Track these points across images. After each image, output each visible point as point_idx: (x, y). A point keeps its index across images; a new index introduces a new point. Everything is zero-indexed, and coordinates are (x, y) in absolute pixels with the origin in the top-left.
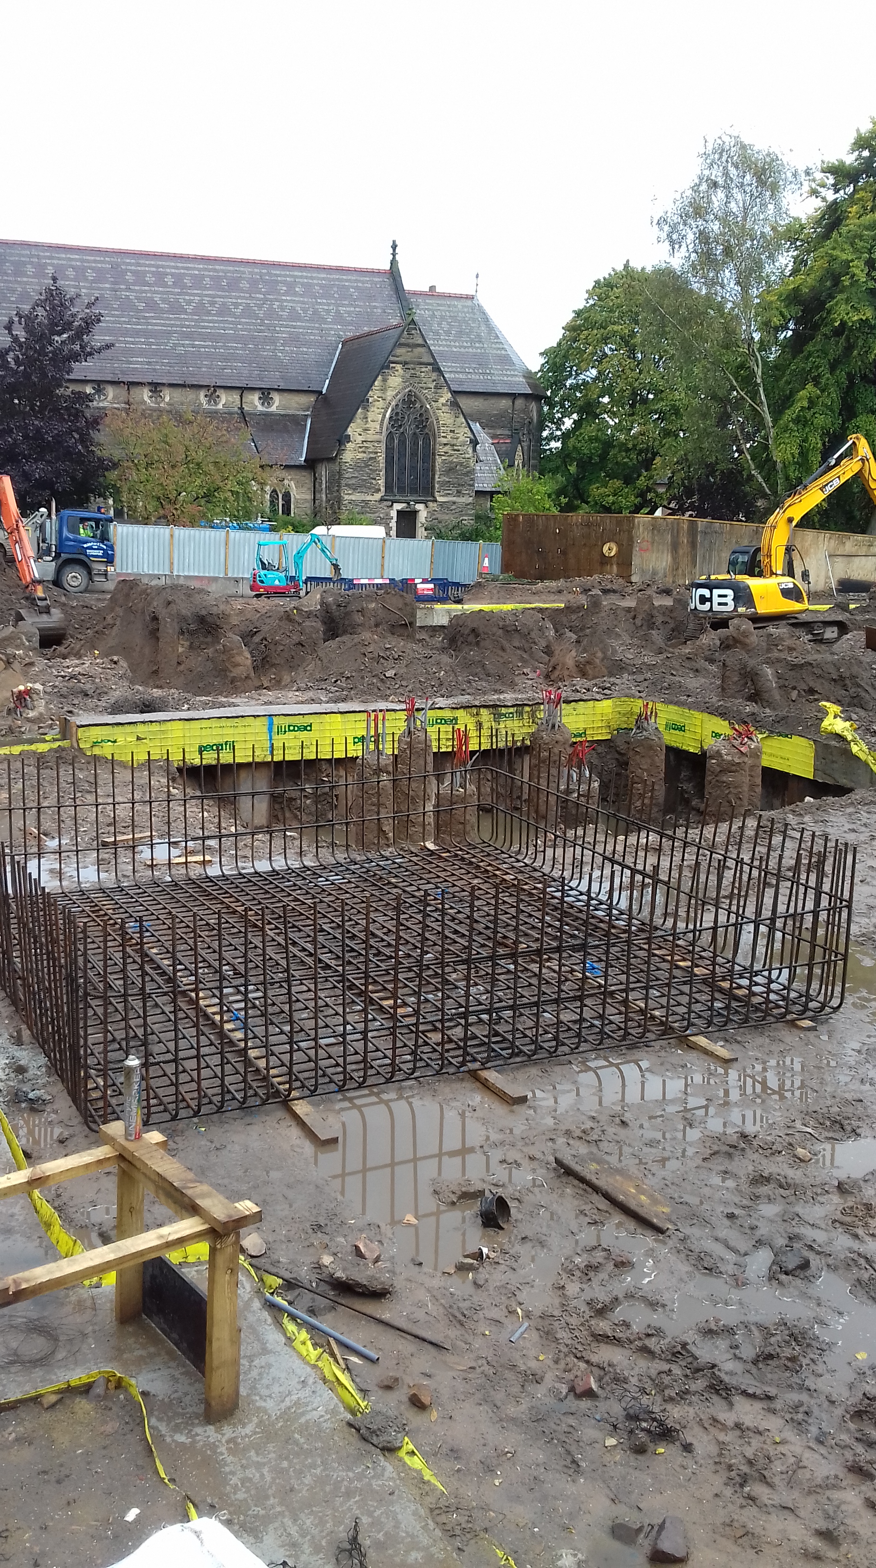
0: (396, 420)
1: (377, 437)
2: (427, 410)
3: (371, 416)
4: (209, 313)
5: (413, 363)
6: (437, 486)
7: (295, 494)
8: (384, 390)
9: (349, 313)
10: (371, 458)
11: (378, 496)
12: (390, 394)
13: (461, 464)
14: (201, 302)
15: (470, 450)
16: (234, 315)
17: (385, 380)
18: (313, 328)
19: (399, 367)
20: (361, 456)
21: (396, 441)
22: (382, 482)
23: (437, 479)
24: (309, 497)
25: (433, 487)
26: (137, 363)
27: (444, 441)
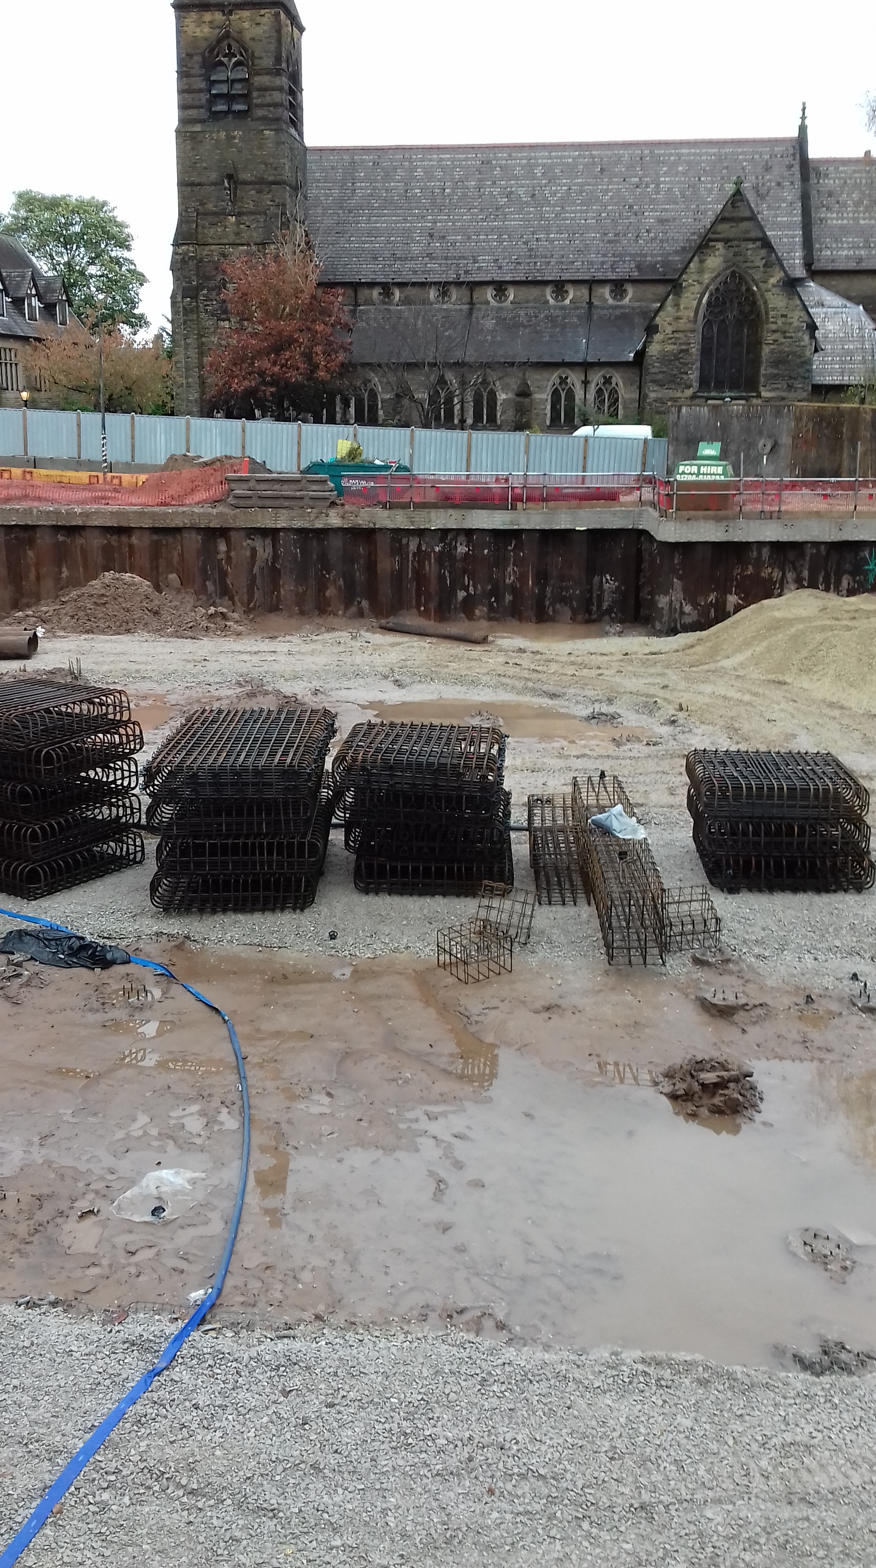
0: (715, 306)
1: (690, 326)
2: (753, 293)
3: (683, 303)
5: (739, 239)
6: (762, 379)
7: (621, 393)
8: (701, 271)
10: (682, 351)
11: (689, 392)
12: (707, 277)
13: (794, 354)
14: (568, 193)
15: (806, 338)
16: (600, 203)
17: (702, 261)
19: (720, 245)
20: (669, 348)
21: (715, 329)
22: (695, 377)
23: (763, 371)
25: (758, 382)
27: (773, 327)
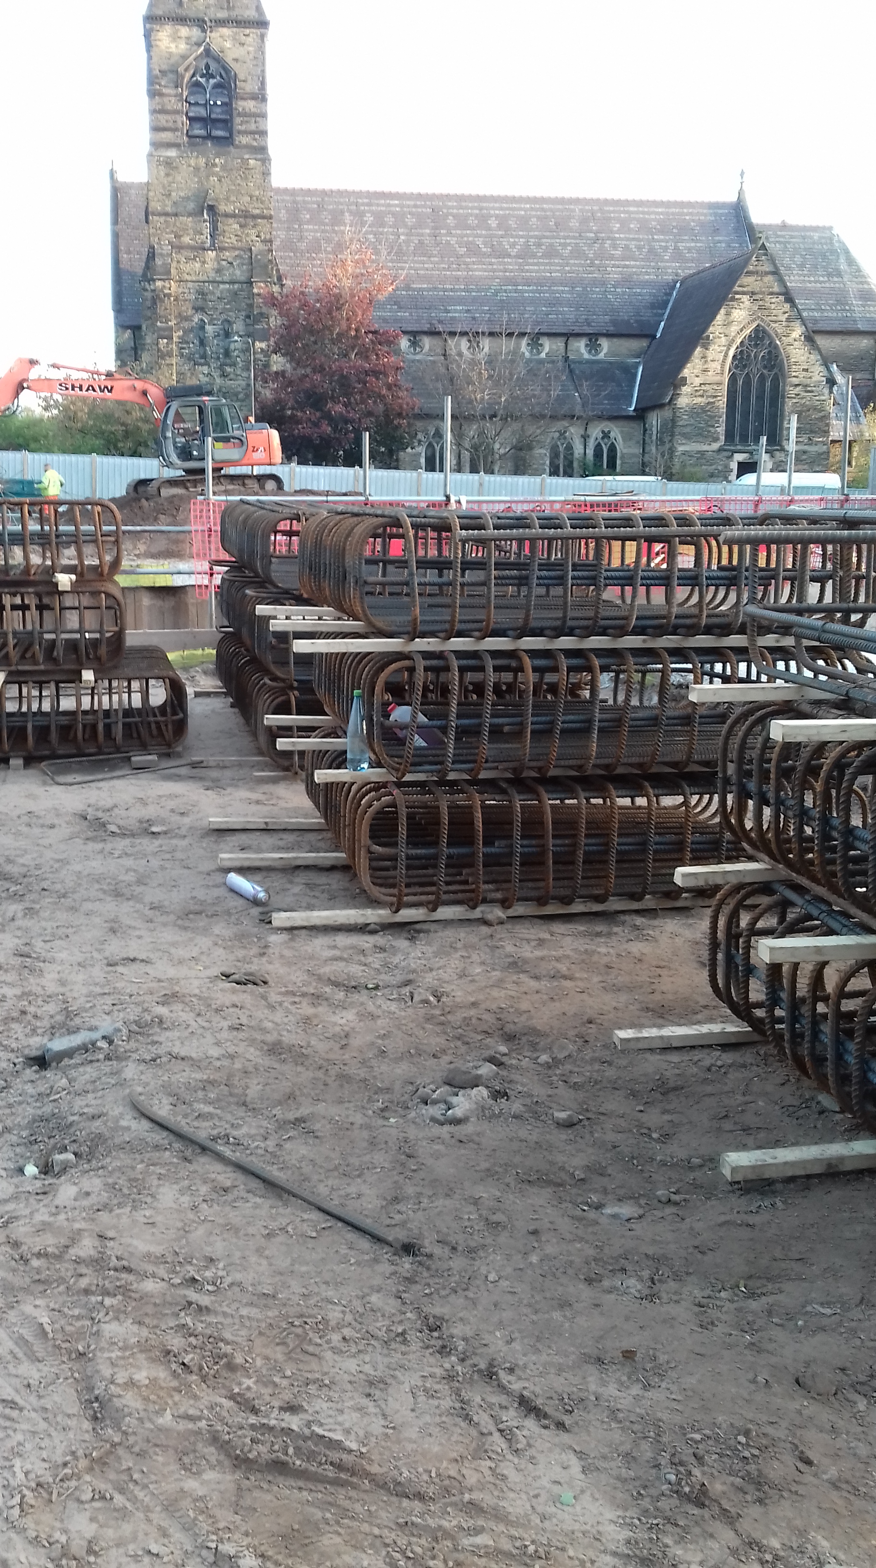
0: (741, 359)
1: (718, 378)
3: (711, 354)
4: (534, 256)
5: (762, 293)
6: (785, 433)
7: (620, 447)
8: (727, 324)
9: (689, 249)
10: (710, 403)
11: (715, 446)
12: (734, 329)
13: (814, 408)
14: (527, 245)
15: (825, 391)
16: (561, 256)
17: (728, 314)
18: (649, 267)
19: (745, 298)
20: (699, 400)
21: (740, 384)
22: (721, 430)
23: (786, 425)
24: (638, 450)
25: (782, 435)
26: (456, 311)
27: (795, 381)
